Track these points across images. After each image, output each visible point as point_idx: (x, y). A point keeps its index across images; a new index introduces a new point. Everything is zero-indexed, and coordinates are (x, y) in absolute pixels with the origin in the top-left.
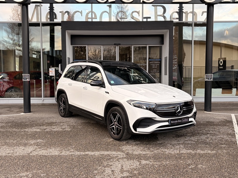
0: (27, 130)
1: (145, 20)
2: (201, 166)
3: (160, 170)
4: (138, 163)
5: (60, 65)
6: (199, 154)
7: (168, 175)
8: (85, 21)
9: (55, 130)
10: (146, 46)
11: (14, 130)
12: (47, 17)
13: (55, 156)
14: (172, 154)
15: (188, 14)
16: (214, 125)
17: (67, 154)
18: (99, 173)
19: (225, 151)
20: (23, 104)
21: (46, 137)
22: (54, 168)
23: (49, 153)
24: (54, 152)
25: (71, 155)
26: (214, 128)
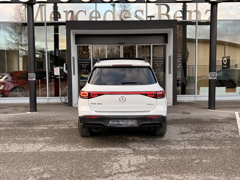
0: (34, 128)
1: (149, 19)
2: (206, 160)
3: (167, 165)
4: (145, 159)
5: (65, 64)
6: (204, 150)
7: (174, 169)
8: (89, 20)
9: (62, 128)
10: (150, 45)
11: (22, 128)
12: (51, 16)
13: (64, 152)
14: (177, 150)
15: (192, 12)
16: (218, 122)
17: (75, 150)
18: (107, 167)
19: (228, 147)
20: (29, 104)
21: (53, 135)
22: (64, 163)
23: (58, 150)
24: (63, 148)
25: (80, 151)
26: (218, 126)
